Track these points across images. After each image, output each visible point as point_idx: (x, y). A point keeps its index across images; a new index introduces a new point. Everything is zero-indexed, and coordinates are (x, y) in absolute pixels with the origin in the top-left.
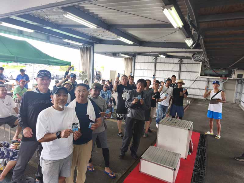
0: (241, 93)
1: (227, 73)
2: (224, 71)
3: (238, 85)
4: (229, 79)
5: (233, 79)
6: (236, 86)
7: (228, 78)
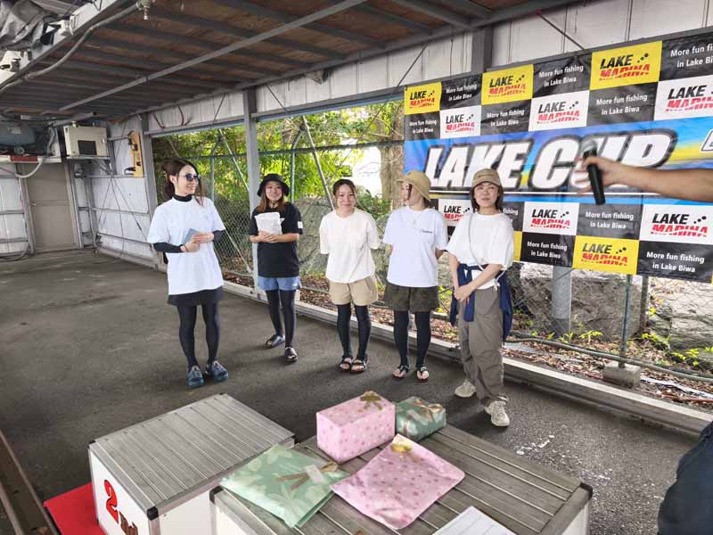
0: (90, 208)
1: (30, 139)
2: (17, 131)
3: (74, 183)
4: (44, 165)
5: (59, 160)
6: (68, 186)
7: (40, 159)
